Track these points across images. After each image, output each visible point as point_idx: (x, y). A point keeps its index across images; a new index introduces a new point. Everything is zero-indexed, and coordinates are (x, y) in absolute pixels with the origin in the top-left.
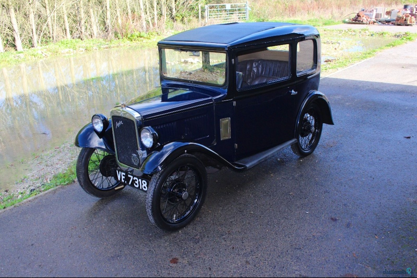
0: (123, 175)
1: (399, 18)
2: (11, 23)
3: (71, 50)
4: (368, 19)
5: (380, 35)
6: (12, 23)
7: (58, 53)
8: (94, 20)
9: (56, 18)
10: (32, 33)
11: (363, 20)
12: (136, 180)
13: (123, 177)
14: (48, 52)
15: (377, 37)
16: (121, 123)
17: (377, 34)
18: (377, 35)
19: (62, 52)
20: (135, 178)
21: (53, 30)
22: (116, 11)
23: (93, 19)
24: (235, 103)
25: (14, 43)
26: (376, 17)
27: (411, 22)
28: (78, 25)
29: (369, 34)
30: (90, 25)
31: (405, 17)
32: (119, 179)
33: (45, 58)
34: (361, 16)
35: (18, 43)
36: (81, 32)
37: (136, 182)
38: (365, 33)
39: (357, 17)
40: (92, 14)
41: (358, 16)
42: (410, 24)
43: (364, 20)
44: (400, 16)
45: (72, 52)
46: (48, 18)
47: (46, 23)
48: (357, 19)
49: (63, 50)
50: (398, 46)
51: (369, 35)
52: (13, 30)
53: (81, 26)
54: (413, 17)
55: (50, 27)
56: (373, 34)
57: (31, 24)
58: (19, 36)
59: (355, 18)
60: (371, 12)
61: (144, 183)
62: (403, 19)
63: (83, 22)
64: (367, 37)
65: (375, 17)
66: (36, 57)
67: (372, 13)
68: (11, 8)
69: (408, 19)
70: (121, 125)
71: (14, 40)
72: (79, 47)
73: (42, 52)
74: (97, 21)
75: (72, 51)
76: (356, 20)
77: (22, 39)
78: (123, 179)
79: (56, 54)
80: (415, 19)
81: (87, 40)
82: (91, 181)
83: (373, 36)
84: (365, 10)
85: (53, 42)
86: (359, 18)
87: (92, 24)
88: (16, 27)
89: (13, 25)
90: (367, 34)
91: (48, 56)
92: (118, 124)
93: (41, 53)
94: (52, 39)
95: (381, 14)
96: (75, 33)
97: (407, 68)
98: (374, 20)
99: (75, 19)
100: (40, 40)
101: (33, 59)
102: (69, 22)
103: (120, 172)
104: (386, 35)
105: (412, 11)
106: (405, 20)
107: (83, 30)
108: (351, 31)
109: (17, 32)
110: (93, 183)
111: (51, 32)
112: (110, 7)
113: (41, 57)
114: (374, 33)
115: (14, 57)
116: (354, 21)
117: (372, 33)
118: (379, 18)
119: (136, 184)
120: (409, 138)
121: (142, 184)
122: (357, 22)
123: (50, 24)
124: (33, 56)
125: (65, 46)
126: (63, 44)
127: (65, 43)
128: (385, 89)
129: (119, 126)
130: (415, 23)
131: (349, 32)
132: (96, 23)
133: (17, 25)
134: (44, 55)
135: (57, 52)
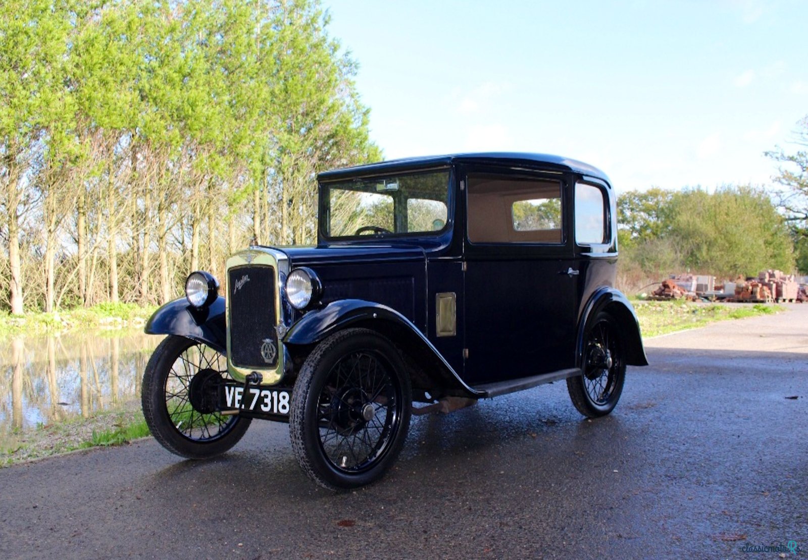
0: (239, 393)
1: (741, 290)
2: (10, 264)
3: (119, 319)
4: (683, 292)
5: (709, 311)
6: (12, 264)
7: (92, 323)
8: (167, 273)
9: (95, 262)
10: (47, 286)
11: (675, 295)
12: (266, 396)
13: (238, 397)
14: (74, 320)
15: (704, 314)
16: (245, 279)
17: (704, 309)
18: (704, 311)
19: (101, 321)
20: (264, 393)
21: (87, 284)
22: (210, 260)
23: (164, 272)
24: (464, 266)
25: (8, 302)
26: (697, 289)
27: (762, 296)
28: (136, 279)
29: (688, 309)
30: (160, 283)
31: (750, 288)
32: (229, 403)
33: (66, 329)
34: (671, 286)
35: (17, 302)
36: (140, 293)
37: (266, 400)
38: (681, 307)
39: (663, 288)
40: (164, 263)
41: (665, 286)
42: (762, 299)
43: (676, 293)
44: (741, 286)
45: (120, 324)
46: (80, 261)
47: (76, 270)
48: (663, 293)
49: (103, 318)
50: (745, 318)
51: (688, 312)
52: (11, 277)
53: (141, 281)
54: (765, 288)
55: (83, 278)
56: (696, 310)
57: (47, 268)
58: (20, 290)
59: (660, 291)
60: (687, 280)
61: (284, 397)
62: (747, 290)
63: (145, 274)
64: (685, 314)
65: (695, 290)
66: (48, 325)
67: (689, 283)
68: (14, 237)
69: (757, 291)
70: (246, 283)
71: (10, 295)
72: (135, 316)
73: (63, 318)
74: (172, 276)
75: (120, 322)
76: (660, 294)
77: (25, 296)
78: (239, 400)
79: (89, 325)
80: (769, 291)
81: (150, 307)
82: (169, 415)
83: (697, 312)
84: (676, 278)
85: (84, 305)
86: (667, 289)
87: (163, 281)
88: (17, 272)
89: (12, 268)
90: (685, 310)
91: (73, 325)
92: (240, 284)
93: (60, 321)
94: (82, 300)
95: (706, 286)
96: (128, 295)
97: (769, 337)
98: (693, 294)
99: (131, 268)
100: (60, 301)
101: (42, 329)
102: (118, 274)
103: (232, 389)
104: (721, 310)
105: (763, 277)
106: (752, 292)
107: (144, 289)
108: (655, 306)
109: (17, 282)
110: (173, 420)
111: (83, 288)
112: (200, 253)
113: (59, 326)
114: (697, 308)
115: (6, 322)
116: (657, 296)
117: (693, 309)
118: (702, 291)
119: (266, 405)
120: (795, 398)
121: (279, 401)
122: (664, 297)
123: (83, 272)
124: (44, 324)
125: (107, 313)
126: (103, 311)
127: (108, 308)
128: (734, 356)
129: (240, 288)
130: (770, 299)
131: (650, 307)
132: (170, 279)
133: (19, 270)
134: (64, 323)
135: (91, 321)
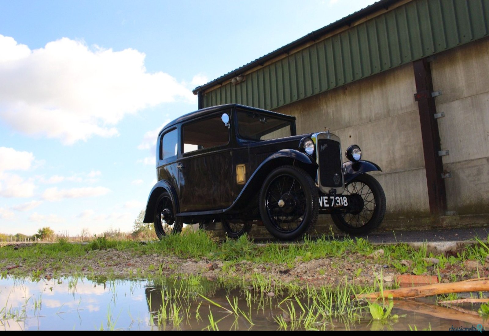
0: (326, 199)
12: (338, 199)
13: (325, 201)
16: (326, 145)
20: (337, 198)
32: (321, 205)
37: (338, 201)
61: (345, 199)
70: (326, 148)
78: (326, 203)
92: (323, 148)
103: (322, 197)
119: (338, 203)
121: (343, 201)
